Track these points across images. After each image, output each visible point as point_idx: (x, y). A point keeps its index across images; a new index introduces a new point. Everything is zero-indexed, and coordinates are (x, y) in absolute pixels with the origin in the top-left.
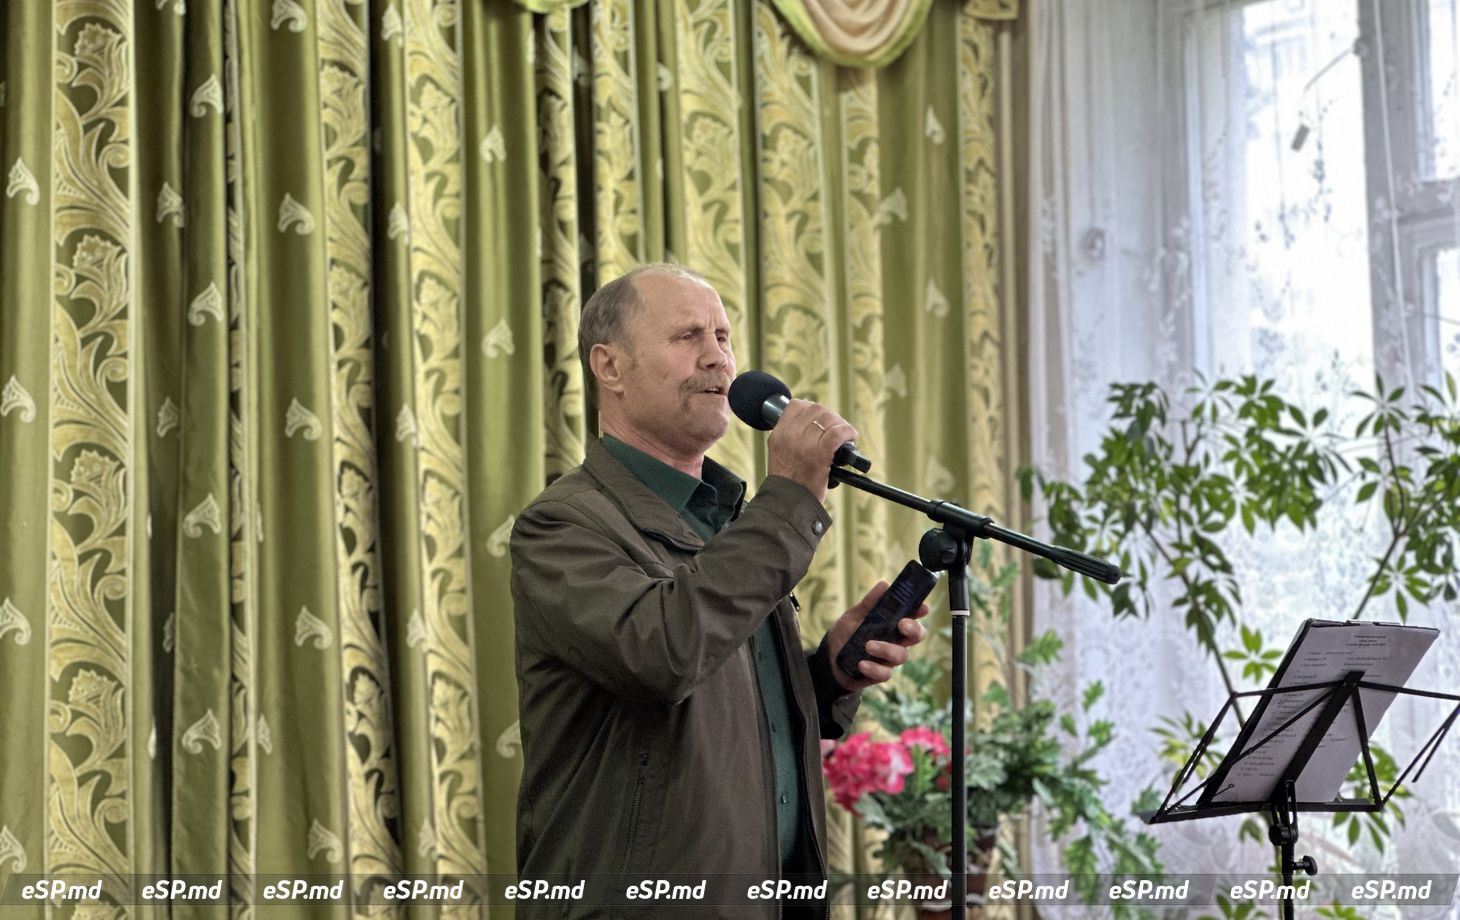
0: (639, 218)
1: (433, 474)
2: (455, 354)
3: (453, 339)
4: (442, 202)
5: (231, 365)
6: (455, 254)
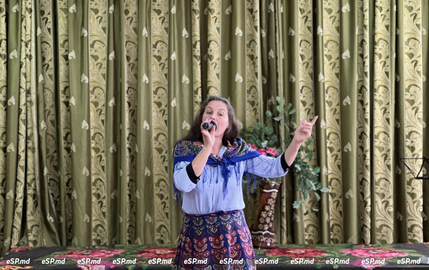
0: (389, 21)
1: (332, 87)
2: (338, 59)
3: (337, 55)
4: (334, 23)
5: (277, 67)
6: (338, 35)
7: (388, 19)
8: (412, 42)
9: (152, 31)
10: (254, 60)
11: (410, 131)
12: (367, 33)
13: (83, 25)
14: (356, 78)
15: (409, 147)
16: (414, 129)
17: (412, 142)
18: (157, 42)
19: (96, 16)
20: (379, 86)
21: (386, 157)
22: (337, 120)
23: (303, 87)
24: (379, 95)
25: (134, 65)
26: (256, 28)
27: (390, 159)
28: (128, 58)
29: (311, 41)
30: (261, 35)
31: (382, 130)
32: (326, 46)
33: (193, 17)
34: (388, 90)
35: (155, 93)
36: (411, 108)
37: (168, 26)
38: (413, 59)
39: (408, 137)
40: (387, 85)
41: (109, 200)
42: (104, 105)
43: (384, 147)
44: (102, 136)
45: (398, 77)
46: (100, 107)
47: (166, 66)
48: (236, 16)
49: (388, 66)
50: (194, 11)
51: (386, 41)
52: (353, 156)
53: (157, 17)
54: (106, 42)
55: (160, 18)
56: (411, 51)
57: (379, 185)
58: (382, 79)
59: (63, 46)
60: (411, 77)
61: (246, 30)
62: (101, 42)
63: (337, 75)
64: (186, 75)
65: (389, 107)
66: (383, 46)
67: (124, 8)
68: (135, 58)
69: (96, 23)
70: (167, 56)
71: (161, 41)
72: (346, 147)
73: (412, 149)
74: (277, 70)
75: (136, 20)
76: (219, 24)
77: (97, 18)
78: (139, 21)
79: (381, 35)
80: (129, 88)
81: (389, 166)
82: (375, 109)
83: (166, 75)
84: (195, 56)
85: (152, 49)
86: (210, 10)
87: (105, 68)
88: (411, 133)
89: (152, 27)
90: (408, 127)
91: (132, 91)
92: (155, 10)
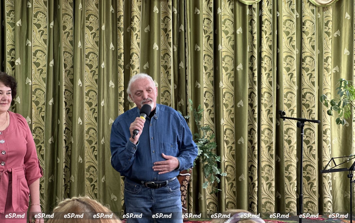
1: (228, 92)
2: (233, 70)
3: (232, 67)
4: (230, 42)
5: (186, 75)
6: (233, 51)
7: (271, 41)
8: (289, 59)
9: (85, 44)
10: (167, 70)
11: (287, 128)
12: (256, 51)
13: (27, 37)
14: (248, 86)
15: (286, 140)
16: (290, 127)
17: (289, 136)
18: (89, 53)
19: (38, 30)
20: (265, 92)
21: (270, 148)
22: (232, 119)
23: (206, 92)
24: (265, 99)
25: (70, 71)
26: (170, 44)
27: (273, 150)
28: (65, 66)
29: (212, 56)
30: (173, 49)
31: (267, 127)
32: (224, 60)
33: (118, 33)
34: (271, 96)
35: (87, 94)
36: (288, 110)
37: (98, 40)
38: (289, 72)
39: (286, 133)
40: (270, 92)
41: (47, 183)
42: (44, 104)
43: (268, 140)
44: (42, 130)
45: (278, 86)
46: (40, 105)
47: (97, 73)
48: (154, 34)
49: (271, 77)
50: (120, 28)
51: (270, 58)
52: (245, 147)
53: (89, 33)
54: (46, 52)
55: (92, 34)
56: (288, 66)
57: (264, 171)
58: (267, 88)
59: (10, 53)
60: (288, 86)
61: (161, 46)
62: (42, 51)
63: (232, 83)
64: (112, 81)
65: (272, 109)
66: (267, 61)
67: (62, 24)
68: (71, 66)
69: (38, 35)
70: (97, 65)
71: (92, 53)
72: (239, 141)
73: (289, 142)
74: (186, 77)
75: (73, 35)
76: (139, 40)
77: (39, 31)
78: (74, 36)
79: (266, 53)
80: (65, 90)
81: (271, 156)
82: (262, 110)
83: (96, 80)
84: (120, 66)
85: (85, 59)
86: (132, 28)
87: (45, 73)
88: (288, 129)
89: (85, 41)
90: (286, 125)
91: (68, 93)
92: (88, 27)
